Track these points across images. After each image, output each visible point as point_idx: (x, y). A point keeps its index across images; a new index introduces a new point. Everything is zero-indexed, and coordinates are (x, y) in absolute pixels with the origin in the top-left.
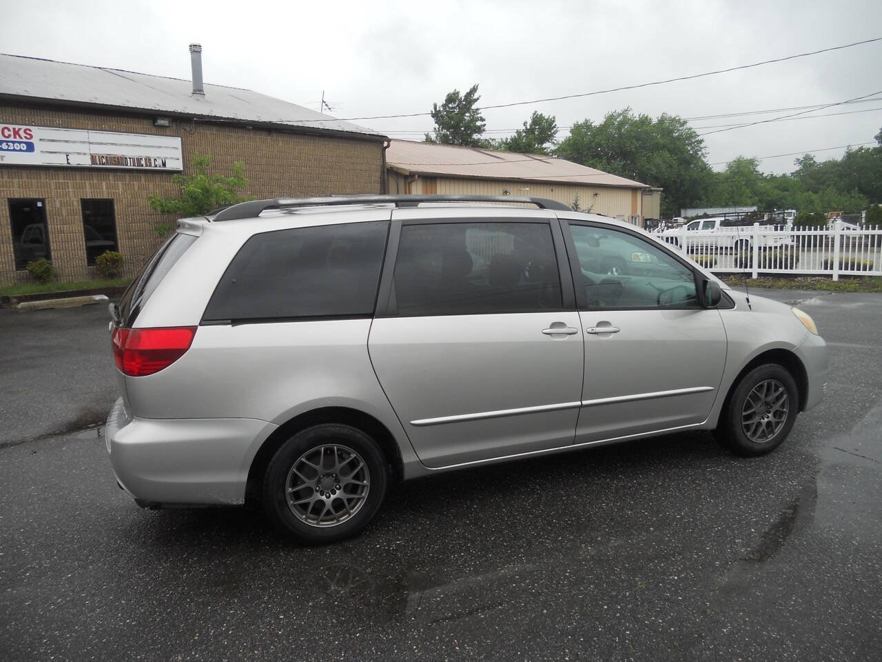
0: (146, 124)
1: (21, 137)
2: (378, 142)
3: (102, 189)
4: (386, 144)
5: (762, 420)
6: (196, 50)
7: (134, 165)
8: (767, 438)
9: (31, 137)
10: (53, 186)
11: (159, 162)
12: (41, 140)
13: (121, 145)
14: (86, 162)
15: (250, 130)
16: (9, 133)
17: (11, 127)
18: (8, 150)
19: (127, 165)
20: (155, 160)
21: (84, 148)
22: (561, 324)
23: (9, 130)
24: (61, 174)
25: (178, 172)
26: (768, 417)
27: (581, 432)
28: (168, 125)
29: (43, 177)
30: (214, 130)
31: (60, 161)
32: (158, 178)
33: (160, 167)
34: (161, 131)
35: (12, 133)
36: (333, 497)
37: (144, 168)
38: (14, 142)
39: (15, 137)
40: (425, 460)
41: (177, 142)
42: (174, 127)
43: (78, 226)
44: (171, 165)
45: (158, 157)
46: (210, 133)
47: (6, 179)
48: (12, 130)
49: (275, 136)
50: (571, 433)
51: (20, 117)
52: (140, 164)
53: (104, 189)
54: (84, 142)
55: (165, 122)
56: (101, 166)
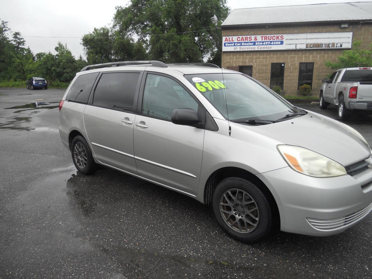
0: (336, 27)
1: (279, 39)
3: (310, 58)
7: (326, 47)
9: (283, 38)
10: (289, 58)
11: (339, 45)
12: (286, 39)
13: (321, 38)
14: (304, 47)
16: (275, 38)
17: (276, 35)
18: (273, 45)
19: (322, 47)
20: (337, 44)
21: (305, 42)
24: (293, 53)
25: (349, 49)
28: (347, 26)
29: (286, 54)
31: (293, 47)
32: (338, 52)
33: (339, 47)
34: (344, 30)
35: (276, 38)
37: (331, 48)
38: (276, 41)
39: (277, 39)
41: (350, 35)
42: (351, 27)
43: (296, 74)
44: (344, 46)
45: (339, 43)
47: (272, 56)
48: (276, 37)
51: (281, 31)
52: (329, 46)
53: (311, 58)
54: (304, 39)
55: (346, 26)
56: (310, 48)
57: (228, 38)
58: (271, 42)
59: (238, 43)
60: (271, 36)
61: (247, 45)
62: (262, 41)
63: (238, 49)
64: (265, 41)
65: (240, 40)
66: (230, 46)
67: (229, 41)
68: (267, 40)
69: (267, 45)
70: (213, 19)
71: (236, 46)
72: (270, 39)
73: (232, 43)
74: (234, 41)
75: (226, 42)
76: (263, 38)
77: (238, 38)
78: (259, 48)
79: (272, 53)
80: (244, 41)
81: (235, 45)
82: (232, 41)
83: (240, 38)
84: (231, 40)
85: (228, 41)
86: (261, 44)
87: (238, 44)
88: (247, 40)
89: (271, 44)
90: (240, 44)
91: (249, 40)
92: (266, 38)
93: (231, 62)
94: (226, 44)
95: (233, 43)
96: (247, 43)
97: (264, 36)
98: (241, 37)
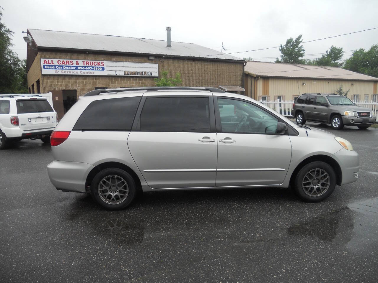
0: (145, 59)
1: (100, 65)
2: (241, 63)
4: (244, 64)
5: (314, 186)
6: (169, 29)
7: (140, 75)
8: (318, 195)
9: (104, 65)
10: (110, 83)
11: (149, 74)
12: (107, 66)
13: (136, 67)
14: (122, 74)
15: (186, 60)
17: (97, 62)
18: (95, 70)
19: (137, 75)
20: (148, 73)
21: (122, 69)
22: (208, 138)
23: (96, 63)
24: (113, 78)
25: (157, 77)
26: (318, 185)
27: (218, 182)
29: (107, 79)
30: (172, 61)
31: (113, 74)
32: (149, 79)
34: (151, 61)
35: (97, 64)
36: (115, 194)
37: (144, 76)
38: (98, 67)
39: (98, 65)
40: (150, 185)
41: (156, 65)
42: (156, 59)
44: (153, 75)
45: (149, 72)
46: (170, 62)
47: (94, 80)
49: (196, 62)
50: (213, 182)
51: (100, 58)
52: (142, 74)
53: (129, 83)
54: (122, 67)
55: (152, 58)
56: (128, 75)
57: (47, 60)
58: (93, 67)
59: (59, 66)
60: (92, 62)
61: (69, 68)
62: (84, 66)
63: (60, 72)
64: (87, 66)
65: (60, 63)
66: (50, 69)
67: (49, 63)
68: (89, 65)
69: (90, 70)
70: (27, 38)
71: (57, 69)
72: (91, 64)
73: (52, 66)
74: (54, 64)
75: (46, 64)
76: (85, 63)
77: (59, 62)
78: (82, 72)
79: (94, 78)
80: (65, 64)
81: (55, 68)
82: (52, 63)
83: (60, 61)
84: (50, 62)
85: (47, 63)
86: (83, 68)
87: (59, 68)
88: (69, 64)
89: (93, 70)
90: (61, 67)
91: (71, 64)
92: (88, 64)
93: (53, 85)
94: (46, 66)
95: (54, 66)
96: (68, 66)
97: (86, 61)
98: (62, 60)
